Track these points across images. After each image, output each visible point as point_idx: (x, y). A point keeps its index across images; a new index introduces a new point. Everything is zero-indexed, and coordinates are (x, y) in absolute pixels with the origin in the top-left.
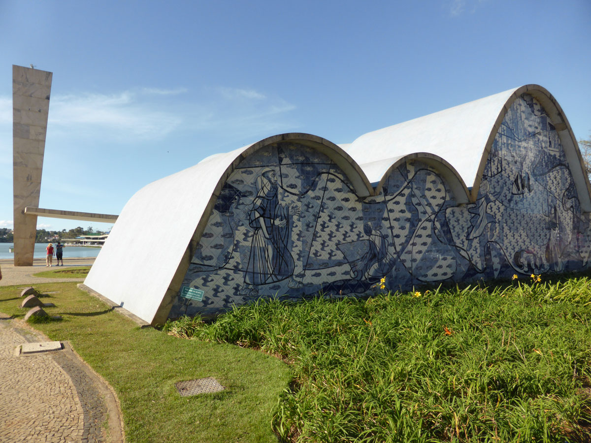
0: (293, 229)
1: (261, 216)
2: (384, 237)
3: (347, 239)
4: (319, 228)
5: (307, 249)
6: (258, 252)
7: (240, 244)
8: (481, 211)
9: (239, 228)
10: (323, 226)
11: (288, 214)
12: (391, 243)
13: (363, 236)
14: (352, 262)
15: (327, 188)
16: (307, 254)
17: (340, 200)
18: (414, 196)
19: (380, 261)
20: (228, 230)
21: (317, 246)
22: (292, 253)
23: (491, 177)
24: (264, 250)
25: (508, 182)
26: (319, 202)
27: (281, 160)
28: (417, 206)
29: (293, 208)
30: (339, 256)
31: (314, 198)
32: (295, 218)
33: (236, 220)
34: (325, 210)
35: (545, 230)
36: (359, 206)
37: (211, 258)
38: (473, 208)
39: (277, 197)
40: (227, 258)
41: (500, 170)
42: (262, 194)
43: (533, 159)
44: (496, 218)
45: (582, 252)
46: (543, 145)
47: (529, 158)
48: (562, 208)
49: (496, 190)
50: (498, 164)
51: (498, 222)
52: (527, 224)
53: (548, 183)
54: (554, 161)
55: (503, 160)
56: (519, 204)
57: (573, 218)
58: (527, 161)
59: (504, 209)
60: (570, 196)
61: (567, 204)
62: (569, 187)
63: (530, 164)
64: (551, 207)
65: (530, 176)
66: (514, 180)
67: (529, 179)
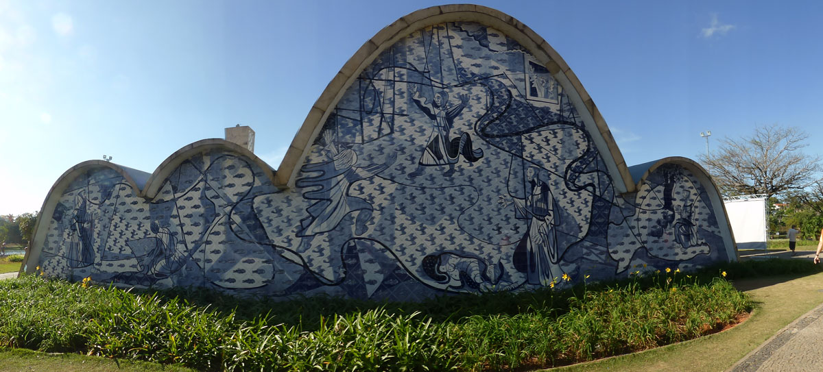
0: (95, 230)
1: (77, 222)
2: (173, 235)
4: (112, 228)
5: (104, 245)
6: (74, 246)
8: (335, 194)
9: (65, 230)
13: (150, 234)
14: (139, 257)
16: (103, 248)
19: (167, 258)
21: (111, 242)
22: (94, 247)
23: (363, 143)
24: (78, 244)
25: (410, 149)
26: (113, 208)
27: (89, 182)
29: (95, 214)
31: (109, 205)
35: (513, 221)
37: (52, 249)
38: (313, 191)
39: (86, 208)
43: (483, 112)
44: (374, 203)
45: (615, 252)
46: (514, 92)
47: (471, 111)
48: (563, 186)
49: (375, 161)
50: (381, 124)
51: (378, 209)
52: (462, 210)
53: (526, 148)
54: (542, 117)
55: (396, 116)
56: (440, 180)
57: (593, 202)
58: (467, 115)
59: (397, 189)
60: (587, 169)
61: (577, 180)
62: (583, 156)
63: (474, 120)
64: (533, 184)
65: (473, 138)
66: (425, 144)
67: (469, 142)
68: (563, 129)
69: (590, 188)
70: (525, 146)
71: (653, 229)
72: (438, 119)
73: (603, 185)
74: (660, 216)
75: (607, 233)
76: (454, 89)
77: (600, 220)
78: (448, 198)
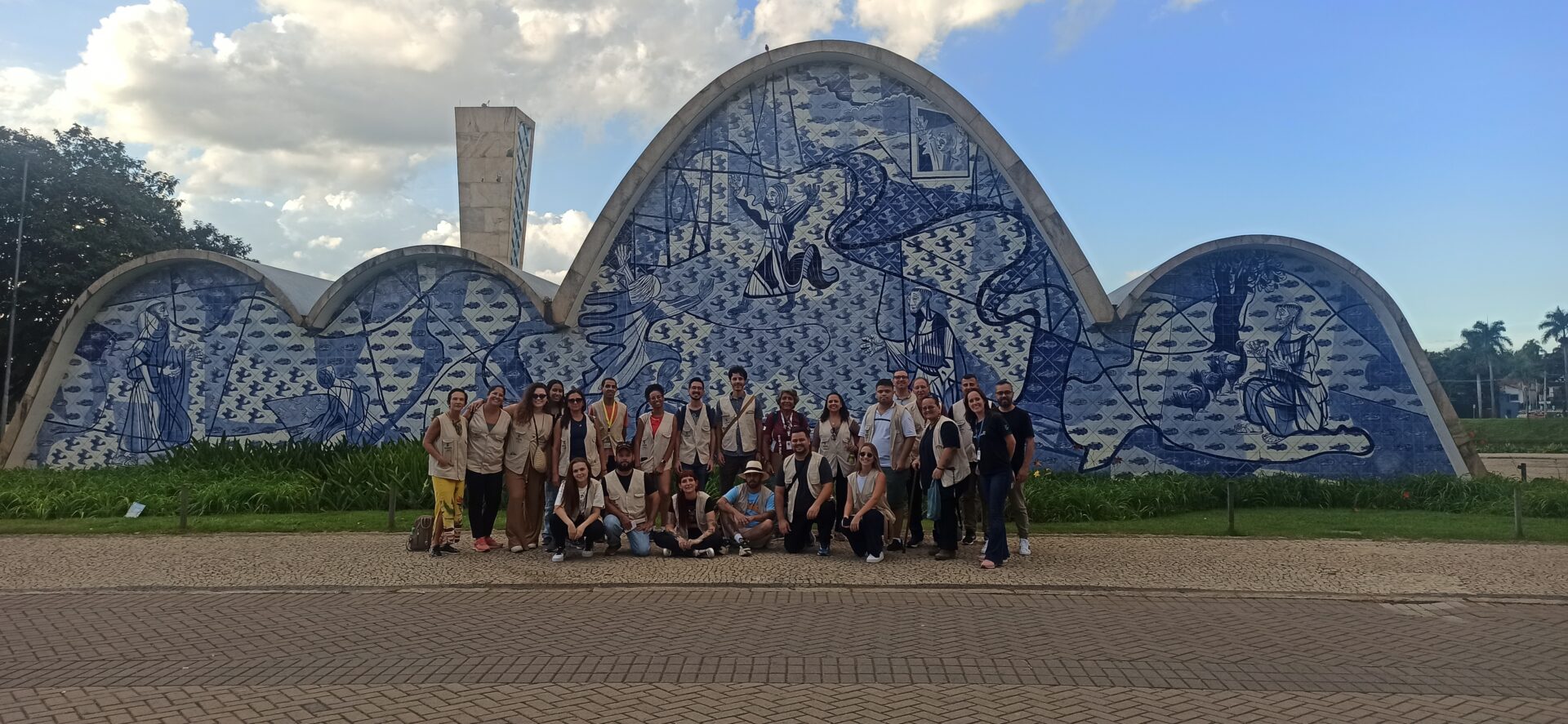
0: (191, 379)
1: (143, 363)
2: (359, 391)
3: (283, 393)
4: (233, 377)
5: (213, 407)
6: (138, 410)
7: (115, 400)
8: (630, 340)
9: (113, 379)
10: (241, 375)
11: (184, 361)
12: (374, 400)
13: (315, 389)
14: (293, 428)
15: (250, 320)
16: (212, 414)
17: (273, 335)
18: (433, 320)
19: (350, 428)
20: (99, 382)
21: (230, 402)
22: (189, 413)
23: (669, 266)
24: (146, 408)
25: (731, 274)
26: (235, 340)
27: (174, 287)
28: (439, 337)
29: (191, 351)
30: (269, 418)
31: (226, 335)
32: (195, 364)
33: (110, 369)
34: (244, 352)
36: (310, 343)
37: (77, 416)
38: (601, 332)
39: (167, 338)
40: (97, 417)
41: (700, 248)
42: (145, 335)
43: (839, 210)
44: (682, 350)
45: (1082, 432)
46: (891, 169)
47: (821, 210)
48: (973, 316)
49: (685, 291)
50: (694, 237)
51: (688, 359)
52: (805, 360)
53: (907, 261)
54: (939, 204)
55: (713, 227)
56: (773, 318)
57: (1033, 342)
58: (815, 217)
59: (712, 332)
60: (1023, 284)
61: (1002, 305)
62: (1016, 262)
63: (824, 224)
64: (919, 317)
65: (822, 251)
66: (752, 265)
67: (817, 259)
68: (976, 220)
69: (1030, 319)
70: (906, 257)
71: (1179, 392)
72: (772, 227)
73: (1057, 311)
74: (1200, 363)
75: (1062, 396)
76: (796, 177)
77: (1047, 374)
78: (785, 344)
